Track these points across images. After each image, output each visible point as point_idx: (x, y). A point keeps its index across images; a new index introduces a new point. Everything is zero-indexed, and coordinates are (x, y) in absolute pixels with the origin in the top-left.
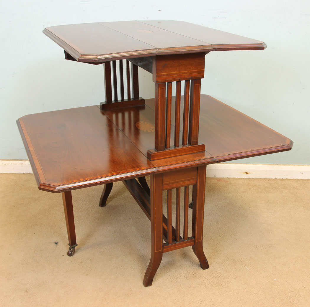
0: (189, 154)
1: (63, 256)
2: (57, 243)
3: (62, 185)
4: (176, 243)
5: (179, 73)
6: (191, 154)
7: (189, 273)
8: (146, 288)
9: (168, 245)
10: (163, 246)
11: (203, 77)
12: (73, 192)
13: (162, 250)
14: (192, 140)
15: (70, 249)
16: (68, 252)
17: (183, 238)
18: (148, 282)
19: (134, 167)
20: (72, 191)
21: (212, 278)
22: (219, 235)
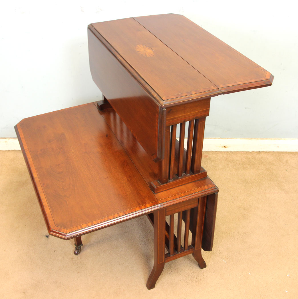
0: (191, 182)
3: (72, 232)
4: (177, 254)
5: (184, 115)
6: (193, 182)
9: (170, 256)
10: (165, 258)
11: (208, 115)
13: (164, 261)
14: (195, 170)
15: (76, 249)
16: (75, 251)
17: (183, 247)
20: (81, 236)
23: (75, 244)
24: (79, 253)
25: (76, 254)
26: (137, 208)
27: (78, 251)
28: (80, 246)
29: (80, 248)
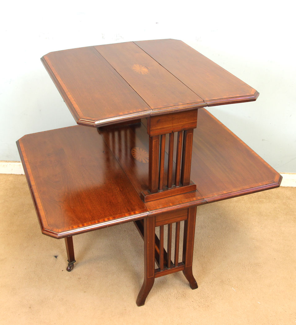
0: (180, 194)
1: (62, 271)
2: (57, 256)
3: (63, 232)
4: (167, 269)
5: (172, 126)
6: (182, 194)
7: (179, 293)
8: (139, 307)
9: (160, 271)
10: (155, 272)
11: (196, 127)
12: (73, 237)
13: (154, 276)
14: (184, 181)
15: (69, 265)
16: (68, 267)
17: (174, 264)
18: (141, 301)
19: (129, 211)
21: (200, 299)
22: (209, 251)
23: (68, 261)
24: (72, 269)
25: (69, 270)
26: (126, 214)
27: (70, 267)
28: (73, 262)
29: (73, 265)
